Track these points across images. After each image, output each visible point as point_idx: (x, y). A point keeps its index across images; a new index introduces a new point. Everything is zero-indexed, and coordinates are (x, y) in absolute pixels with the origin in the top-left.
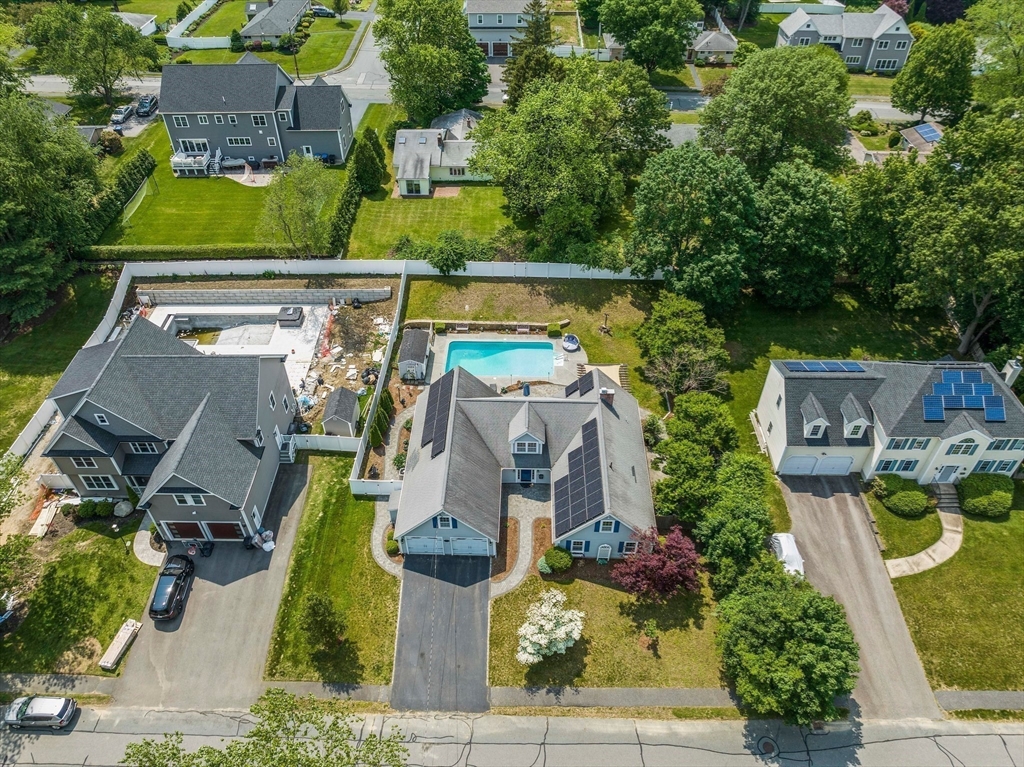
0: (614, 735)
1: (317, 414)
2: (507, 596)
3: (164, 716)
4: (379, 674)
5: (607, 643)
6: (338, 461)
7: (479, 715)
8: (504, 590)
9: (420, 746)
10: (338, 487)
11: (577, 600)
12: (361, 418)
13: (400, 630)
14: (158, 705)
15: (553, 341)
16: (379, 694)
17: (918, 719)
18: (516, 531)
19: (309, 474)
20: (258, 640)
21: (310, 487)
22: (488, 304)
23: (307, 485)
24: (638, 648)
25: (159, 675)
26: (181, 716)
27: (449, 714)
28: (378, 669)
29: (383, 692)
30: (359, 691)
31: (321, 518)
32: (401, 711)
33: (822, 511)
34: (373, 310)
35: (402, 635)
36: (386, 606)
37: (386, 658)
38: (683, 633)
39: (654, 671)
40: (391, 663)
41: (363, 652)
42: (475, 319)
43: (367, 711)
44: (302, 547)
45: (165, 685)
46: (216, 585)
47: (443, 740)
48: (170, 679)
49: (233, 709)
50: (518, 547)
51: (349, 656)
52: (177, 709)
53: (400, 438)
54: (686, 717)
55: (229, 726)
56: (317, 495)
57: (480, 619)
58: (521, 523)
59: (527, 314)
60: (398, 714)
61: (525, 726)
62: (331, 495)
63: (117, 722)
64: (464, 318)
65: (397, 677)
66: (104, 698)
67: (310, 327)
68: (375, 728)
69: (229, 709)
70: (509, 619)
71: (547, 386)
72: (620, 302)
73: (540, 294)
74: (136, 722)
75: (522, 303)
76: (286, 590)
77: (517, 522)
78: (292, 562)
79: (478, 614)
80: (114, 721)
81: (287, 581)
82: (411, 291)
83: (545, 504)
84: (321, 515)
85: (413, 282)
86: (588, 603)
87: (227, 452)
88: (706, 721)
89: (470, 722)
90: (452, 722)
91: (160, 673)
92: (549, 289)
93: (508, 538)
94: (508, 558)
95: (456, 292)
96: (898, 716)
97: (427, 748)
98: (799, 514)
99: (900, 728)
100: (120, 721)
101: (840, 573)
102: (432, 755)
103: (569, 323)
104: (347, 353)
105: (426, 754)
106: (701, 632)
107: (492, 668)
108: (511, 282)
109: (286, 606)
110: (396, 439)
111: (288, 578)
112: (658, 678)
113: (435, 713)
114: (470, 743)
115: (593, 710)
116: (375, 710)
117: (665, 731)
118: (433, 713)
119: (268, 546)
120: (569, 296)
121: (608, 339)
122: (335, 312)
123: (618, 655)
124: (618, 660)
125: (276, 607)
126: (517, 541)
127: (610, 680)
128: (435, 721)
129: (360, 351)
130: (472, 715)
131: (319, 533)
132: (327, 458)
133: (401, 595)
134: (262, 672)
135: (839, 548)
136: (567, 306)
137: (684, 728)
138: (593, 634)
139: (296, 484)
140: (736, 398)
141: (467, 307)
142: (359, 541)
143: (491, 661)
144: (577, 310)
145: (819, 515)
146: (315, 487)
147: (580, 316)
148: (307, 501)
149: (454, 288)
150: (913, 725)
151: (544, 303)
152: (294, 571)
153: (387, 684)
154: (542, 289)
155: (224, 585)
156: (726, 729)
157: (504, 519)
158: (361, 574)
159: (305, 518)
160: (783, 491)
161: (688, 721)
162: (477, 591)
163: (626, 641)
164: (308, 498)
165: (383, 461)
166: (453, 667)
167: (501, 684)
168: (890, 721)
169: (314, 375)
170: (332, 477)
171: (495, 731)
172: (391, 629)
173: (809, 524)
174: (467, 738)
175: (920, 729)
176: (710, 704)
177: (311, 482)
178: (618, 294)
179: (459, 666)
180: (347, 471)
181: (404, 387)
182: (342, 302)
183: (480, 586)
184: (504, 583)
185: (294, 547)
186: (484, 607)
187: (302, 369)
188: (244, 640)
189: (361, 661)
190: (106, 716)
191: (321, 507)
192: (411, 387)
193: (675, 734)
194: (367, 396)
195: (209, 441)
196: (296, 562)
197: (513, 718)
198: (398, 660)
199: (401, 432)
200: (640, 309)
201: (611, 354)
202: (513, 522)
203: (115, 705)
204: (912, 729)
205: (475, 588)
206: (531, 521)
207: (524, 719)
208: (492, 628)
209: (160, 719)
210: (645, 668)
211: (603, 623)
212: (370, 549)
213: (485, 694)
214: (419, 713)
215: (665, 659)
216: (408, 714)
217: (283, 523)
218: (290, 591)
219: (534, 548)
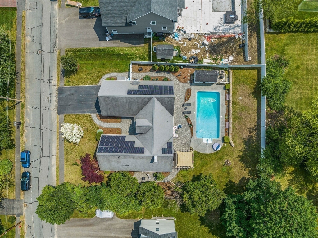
0: (52, 149)
1: (170, 42)
2: (92, 119)
3: (55, 24)
4: (67, 82)
5: (77, 150)
6: (147, 55)
7: (57, 112)
8: (93, 118)
9: (48, 96)
10: (135, 57)
11: (90, 141)
12: (170, 60)
13: (80, 87)
14: (59, 21)
15: (220, 138)
16: (62, 83)
17: (57, 236)
18: (116, 122)
19: (139, 45)
20: (77, 44)
21: (133, 47)
22: (243, 108)
23: (134, 46)
24: (76, 159)
25: (66, 19)
26: (56, 29)
27: (57, 103)
28: (68, 82)
29: (62, 84)
30: (63, 77)
31: (121, 54)
32: (58, 90)
33: (126, 231)
34: (239, 54)
35: (79, 87)
36: (88, 81)
37: (72, 84)
38: (80, 173)
39: (69, 163)
40: (70, 85)
41: (73, 76)
42: (233, 103)
43: (57, 81)
44: (108, 50)
45: (64, 22)
46: (94, 26)
47: (50, 102)
48: (65, 22)
49: (57, 43)
50: (110, 123)
51: (72, 72)
52: (58, 27)
53: (159, 76)
54: (57, 170)
55: (53, 43)
56: (130, 50)
57: (84, 111)
58: (119, 124)
59: (238, 127)
60: (57, 89)
61: (54, 125)
62: (131, 55)
63: (54, 12)
64: (234, 97)
65: (66, 87)
66: (60, 6)
67: (225, 27)
68: (53, 83)
69: (57, 42)
70: (84, 120)
71: (190, 135)
72: (245, 172)
73: (250, 133)
74: (54, 17)
75: (245, 125)
76: (92, 49)
77: (120, 122)
78: (102, 48)
79: (86, 110)
80: (54, 11)
81: (95, 48)
82: (251, 71)
83: (128, 132)
84: (122, 53)
85: (256, 70)
86: (90, 145)
87: (120, 13)
88: (56, 175)
89: (55, 109)
90: (55, 104)
91: (67, 19)
92: (254, 138)
93: (113, 119)
94: (105, 119)
95: (250, 92)
96: (58, 230)
97: (48, 98)
98: (124, 223)
99: (54, 230)
100: (54, 13)
101: (101, 229)
102: (46, 100)
103: (232, 147)
104: (208, 47)
105: (46, 98)
106: (81, 180)
107: (69, 115)
108: (258, 119)
109: (87, 50)
110: (159, 75)
111: (97, 48)
112: (67, 164)
113: (57, 100)
114: (49, 110)
115: (58, 144)
116: (58, 83)
117: (53, 164)
118: (57, 99)
119: (107, 39)
120: (249, 147)
121: (222, 164)
122: (237, 37)
123: (73, 153)
124: (72, 153)
125: (87, 47)
126: (112, 122)
127: (66, 150)
128: (55, 100)
129: (210, 53)
130: (57, 110)
131: (114, 55)
132: (148, 50)
133: (92, 85)
134: (68, 48)
135: (110, 232)
136: (243, 146)
137: (54, 169)
138: (80, 146)
139: (135, 42)
140: (182, 213)
141: (241, 98)
142: (112, 69)
143: (71, 115)
144: (241, 151)
145: (124, 230)
146: (134, 49)
147: (236, 152)
148: (127, 47)
149: (253, 91)
150: (55, 234)
151: (245, 135)
152: (99, 49)
153: (65, 85)
154: (254, 134)
155: (94, 28)
156: (54, 181)
157: (121, 118)
158: (99, 72)
159: (120, 48)
160: (134, 220)
161: (56, 171)
162: (93, 110)
163: (78, 156)
164: (129, 47)
165: (147, 72)
166: (70, 104)
167: (65, 118)
168: (56, 227)
169: (193, 36)
170: (138, 54)
171: (52, 117)
172: (81, 84)
173: (120, 225)
174: (51, 109)
175: (54, 235)
176: (60, 178)
177: (136, 47)
178: (250, 171)
179: (70, 105)
180: (142, 59)
181: (189, 75)
182: (244, 38)
183: (95, 110)
184: (96, 118)
185: (108, 47)
186: (88, 112)
187: (196, 30)
188: (77, 40)
189: (71, 76)
190: (55, 8)
191: (126, 53)
192: (189, 78)
193: (52, 167)
194: (182, 60)
195: (119, 5)
196: (103, 49)
197: (56, 121)
198: (71, 87)
199: (163, 76)
200: (241, 181)
201: (212, 164)
202: (120, 121)
203: (58, 10)
204: (54, 233)
205: (95, 109)
206: (120, 127)
207: (56, 124)
208: (81, 115)
209: (55, 23)
210: (70, 160)
211: (83, 149)
212: (108, 73)
213: (63, 114)
214: (57, 95)
215: (73, 167)
216: (57, 92)
217: (118, 41)
218: (92, 50)
219: (109, 128)
